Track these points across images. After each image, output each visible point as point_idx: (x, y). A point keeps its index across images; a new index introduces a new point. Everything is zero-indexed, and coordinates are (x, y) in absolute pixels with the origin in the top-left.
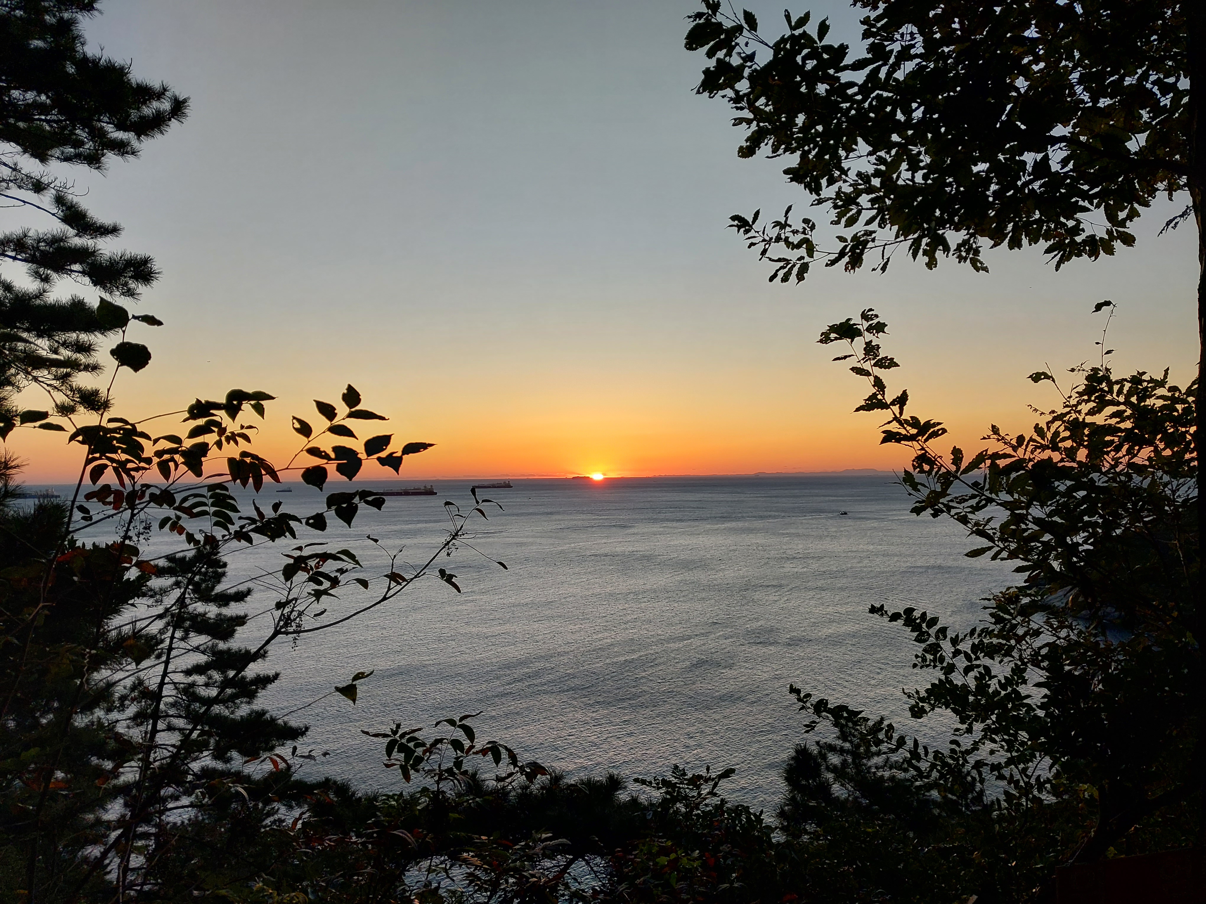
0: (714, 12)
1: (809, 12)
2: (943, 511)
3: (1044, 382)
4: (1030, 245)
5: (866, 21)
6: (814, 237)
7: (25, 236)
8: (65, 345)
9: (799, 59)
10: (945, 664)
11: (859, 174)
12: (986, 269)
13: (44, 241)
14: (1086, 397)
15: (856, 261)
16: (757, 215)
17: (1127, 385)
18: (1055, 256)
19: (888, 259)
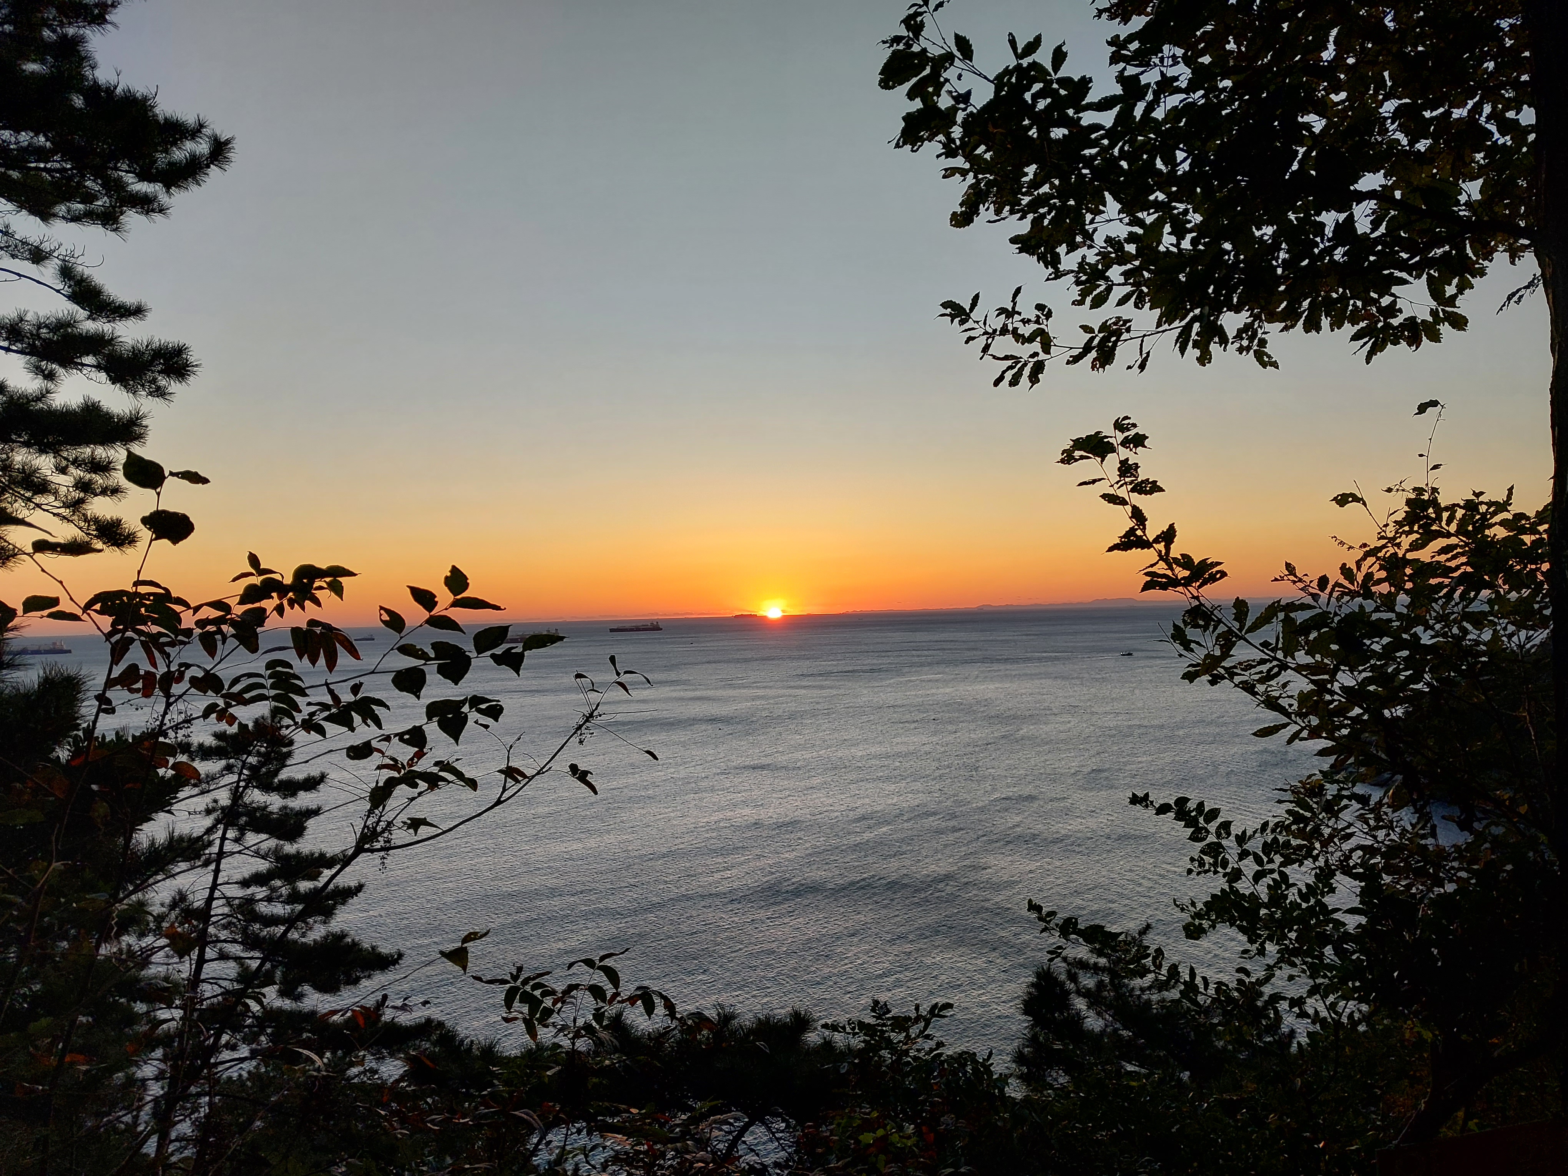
0: (917, 34)
1: (1040, 35)
2: (1223, 678)
3: (1352, 506)
4: (1332, 330)
5: (1114, 42)
6: (1051, 327)
7: (21, 320)
8: (76, 463)
9: (1028, 96)
10: (1228, 870)
11: (1109, 240)
12: (1275, 365)
13: (46, 326)
14: (1407, 528)
15: (1105, 357)
16: (976, 299)
17: (1460, 513)
18: (1365, 344)
19: (1148, 353)
